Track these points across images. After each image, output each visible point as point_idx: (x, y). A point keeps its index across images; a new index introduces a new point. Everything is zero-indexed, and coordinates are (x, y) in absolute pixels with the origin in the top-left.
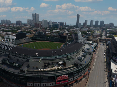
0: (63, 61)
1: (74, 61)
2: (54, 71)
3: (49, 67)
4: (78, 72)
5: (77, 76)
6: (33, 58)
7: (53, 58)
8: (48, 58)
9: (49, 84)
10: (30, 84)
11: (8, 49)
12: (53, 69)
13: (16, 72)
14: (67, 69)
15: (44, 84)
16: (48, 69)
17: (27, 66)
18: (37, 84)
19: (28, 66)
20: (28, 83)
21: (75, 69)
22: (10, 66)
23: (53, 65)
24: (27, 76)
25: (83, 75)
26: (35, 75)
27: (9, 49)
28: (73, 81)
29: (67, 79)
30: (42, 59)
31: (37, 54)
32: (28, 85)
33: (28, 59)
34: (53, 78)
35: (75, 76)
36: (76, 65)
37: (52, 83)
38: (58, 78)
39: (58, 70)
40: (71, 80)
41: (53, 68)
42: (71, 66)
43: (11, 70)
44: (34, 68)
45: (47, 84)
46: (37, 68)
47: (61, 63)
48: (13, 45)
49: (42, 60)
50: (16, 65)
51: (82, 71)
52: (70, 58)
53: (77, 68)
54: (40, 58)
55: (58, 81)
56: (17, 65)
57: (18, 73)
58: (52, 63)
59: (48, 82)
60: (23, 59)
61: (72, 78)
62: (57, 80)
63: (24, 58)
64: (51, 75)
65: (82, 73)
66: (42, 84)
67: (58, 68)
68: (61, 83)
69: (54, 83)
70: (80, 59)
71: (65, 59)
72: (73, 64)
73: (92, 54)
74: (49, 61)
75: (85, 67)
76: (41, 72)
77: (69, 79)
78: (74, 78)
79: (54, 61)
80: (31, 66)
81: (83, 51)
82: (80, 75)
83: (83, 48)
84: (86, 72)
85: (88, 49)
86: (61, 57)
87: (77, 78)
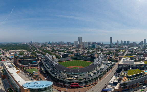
1: (84, 76)
2: (71, 80)
4: (86, 82)
5: (86, 84)
6: (63, 72)
8: (70, 73)
9: (68, 85)
10: (59, 82)
11: (54, 65)
13: (54, 76)
14: (79, 80)
15: (65, 84)
16: (68, 78)
18: (62, 83)
19: (59, 75)
20: (58, 82)
21: (84, 80)
22: (53, 73)
23: (72, 77)
24: (58, 79)
25: (91, 84)
26: (61, 80)
27: (54, 66)
28: (83, 86)
29: (78, 85)
30: (67, 73)
31: (65, 70)
33: (61, 72)
34: (70, 83)
36: (85, 79)
37: (69, 85)
38: (72, 83)
39: (73, 80)
42: (82, 79)
43: (53, 75)
44: (62, 76)
45: (66, 85)
46: (63, 77)
48: (56, 64)
52: (82, 75)
53: (86, 80)
56: (55, 73)
59: (67, 84)
60: (59, 72)
61: (82, 85)
62: (71, 84)
64: (69, 81)
66: (64, 84)
68: (74, 85)
69: (70, 85)
70: (90, 76)
71: (79, 75)
72: (84, 78)
73: (102, 72)
74: (70, 75)
75: (92, 80)
76: (65, 79)
77: (80, 85)
78: (83, 85)
79: (72, 75)
80: (61, 75)
81: (97, 70)
82: (88, 84)
83: (97, 68)
84: (94, 83)
85: (101, 69)
86: (77, 74)
87: (86, 85)
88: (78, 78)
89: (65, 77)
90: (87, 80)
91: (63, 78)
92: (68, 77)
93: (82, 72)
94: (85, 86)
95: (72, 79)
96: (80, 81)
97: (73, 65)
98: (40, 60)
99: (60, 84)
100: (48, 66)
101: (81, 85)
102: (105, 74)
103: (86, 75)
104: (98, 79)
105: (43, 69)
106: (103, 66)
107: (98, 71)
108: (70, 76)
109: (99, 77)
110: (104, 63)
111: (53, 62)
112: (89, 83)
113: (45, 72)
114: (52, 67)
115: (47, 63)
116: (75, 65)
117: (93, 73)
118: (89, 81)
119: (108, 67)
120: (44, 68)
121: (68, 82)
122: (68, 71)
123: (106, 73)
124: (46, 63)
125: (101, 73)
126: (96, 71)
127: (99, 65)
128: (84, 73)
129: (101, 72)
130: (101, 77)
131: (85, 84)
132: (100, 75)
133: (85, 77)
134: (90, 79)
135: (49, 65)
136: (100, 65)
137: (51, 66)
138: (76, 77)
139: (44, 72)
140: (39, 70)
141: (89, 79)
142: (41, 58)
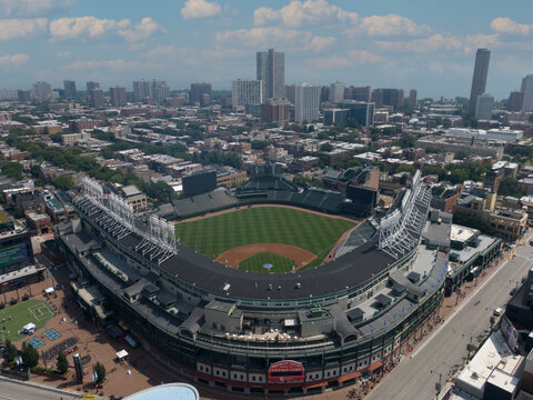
0: (298, 320)
1: (330, 322)
2: (264, 344)
3: (254, 332)
4: (340, 358)
5: (337, 370)
6: (217, 299)
7: (269, 305)
8: (255, 304)
9: (251, 376)
10: (205, 367)
11: (155, 260)
12: (262, 338)
13: (173, 330)
14: (303, 343)
15: (239, 374)
16: (250, 337)
17: (198, 319)
18: (221, 371)
19: (202, 322)
20: (199, 365)
21: (329, 346)
22: (160, 311)
23: (266, 325)
24: (197, 348)
25: (359, 368)
26: (216, 348)
27: (160, 261)
28: (323, 380)
29: (299, 373)
30: (239, 304)
31: (227, 287)
32: (199, 369)
33: (205, 298)
34: (261, 364)
35: (330, 368)
36: (333, 335)
37: (257, 376)
38: (273, 366)
39: (277, 343)
40: (314, 377)
41: (267, 334)
42: (321, 336)
43: (162, 324)
44: (215, 326)
45: (245, 375)
46: (223, 329)
47: (289, 322)
48: (170, 248)
49: (238, 307)
50: (172, 312)
51: (355, 356)
52: (319, 314)
53: (338, 344)
54: (233, 302)
55: (274, 374)
56: (176, 311)
57: (178, 335)
58: (266, 320)
59: (248, 372)
60: (192, 298)
61: (320, 373)
62: (270, 370)
63: (195, 295)
64: (255, 353)
65: (356, 362)
66: (233, 373)
67: (277, 338)
68: (282, 379)
69: (263, 376)
70: (355, 317)
71: (302, 313)
72: (329, 331)
73: (422, 301)
74: (257, 316)
75: (369, 345)
76: (232, 341)
77: (308, 375)
78: (326, 372)
79: (269, 317)
80: (209, 321)
81: (390, 283)
82: (348, 367)
83: (394, 272)
84: (376, 362)
85: (413, 278)
86: (292, 304)
87: (337, 374)
88: (297, 329)
89: (233, 329)
90: (345, 346)
91: (225, 339)
92: (246, 329)
93: (318, 294)
94: (334, 384)
95: (272, 335)
96: (311, 350)
97: (250, 242)
98: (45, 231)
99: (212, 377)
100: (115, 269)
101: (314, 374)
102: (432, 311)
103: (338, 310)
104: (397, 337)
105: (87, 296)
106: (423, 262)
107: (395, 293)
108: (256, 322)
109: (400, 327)
110: (432, 240)
111: (146, 236)
112: (353, 365)
113: (106, 309)
114: (144, 270)
115: (103, 248)
116: (261, 240)
117: (372, 300)
118: (354, 353)
119: (449, 269)
120: (91, 283)
121: (252, 358)
122: (244, 289)
123: (438, 305)
124: (97, 250)
125: (415, 307)
126: (386, 291)
127: (404, 255)
128: (325, 303)
129: (414, 300)
130: (412, 330)
131: (331, 371)
132: (409, 319)
133: (332, 323)
134: (360, 337)
135: (118, 259)
136: (407, 251)
137: (136, 264)
138: (290, 328)
139: (99, 310)
140: (58, 302)
141: (353, 337)
142: (48, 211)
